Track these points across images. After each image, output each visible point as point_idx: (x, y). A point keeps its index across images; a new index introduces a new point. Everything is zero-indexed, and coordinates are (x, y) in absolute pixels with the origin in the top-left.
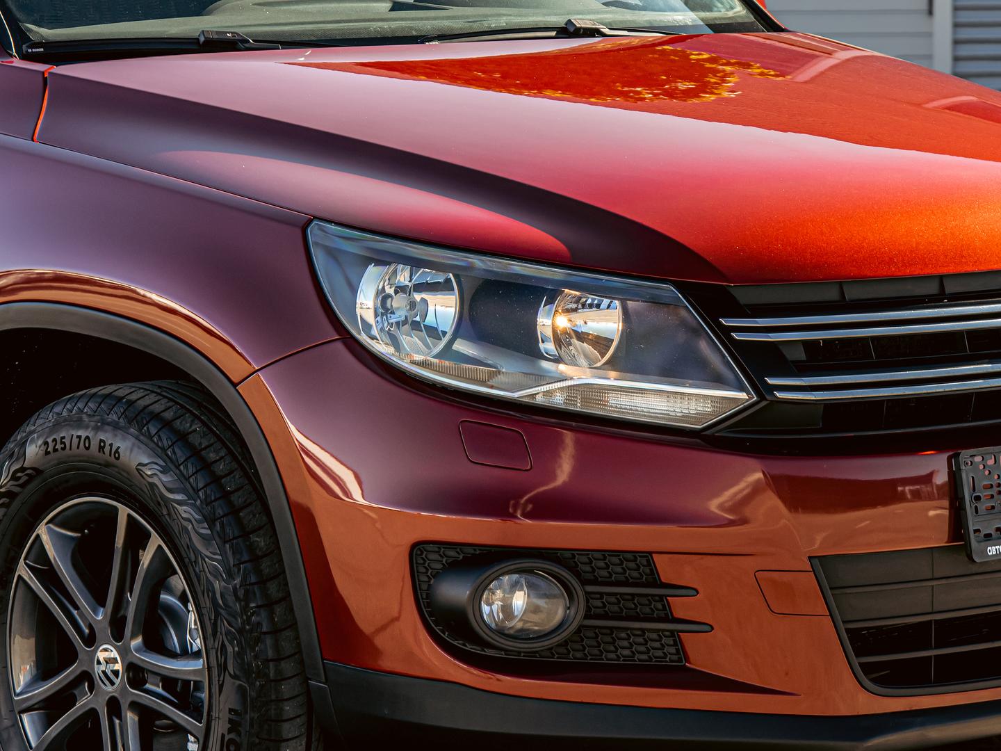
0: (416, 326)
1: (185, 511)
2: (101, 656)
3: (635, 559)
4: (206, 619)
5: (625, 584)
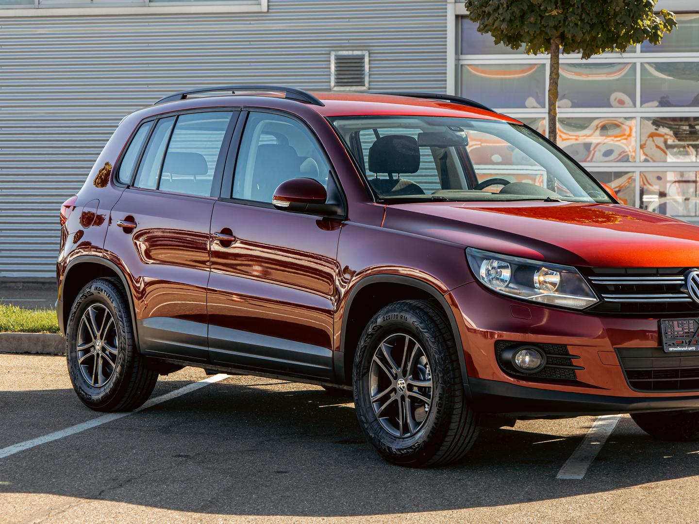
0: (497, 279)
1: (427, 335)
2: (399, 382)
3: (562, 347)
4: (433, 367)
5: (559, 354)
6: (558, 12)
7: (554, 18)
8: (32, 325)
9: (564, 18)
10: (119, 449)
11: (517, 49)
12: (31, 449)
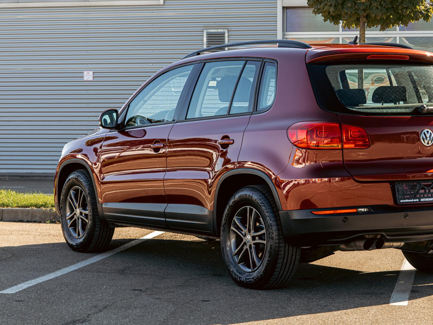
7: (363, 4)
8: (24, 203)
9: (370, 4)
10: (94, 285)
11: (338, 25)
12: (35, 286)
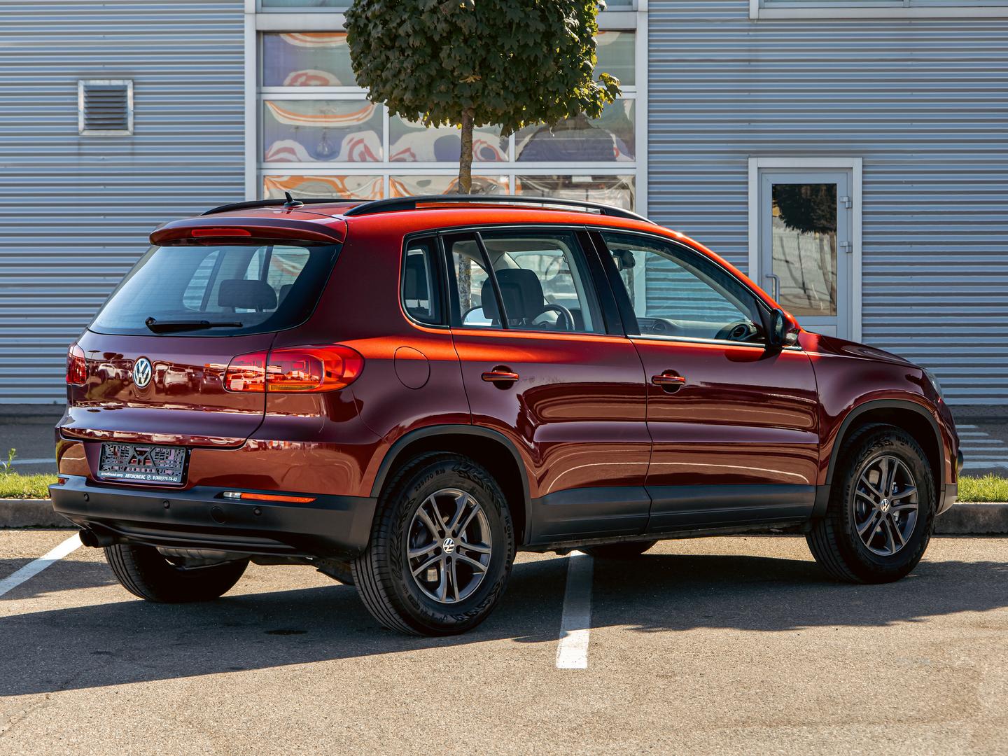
6: (475, 79)
7: (470, 86)
9: (484, 85)
11: (415, 122)
